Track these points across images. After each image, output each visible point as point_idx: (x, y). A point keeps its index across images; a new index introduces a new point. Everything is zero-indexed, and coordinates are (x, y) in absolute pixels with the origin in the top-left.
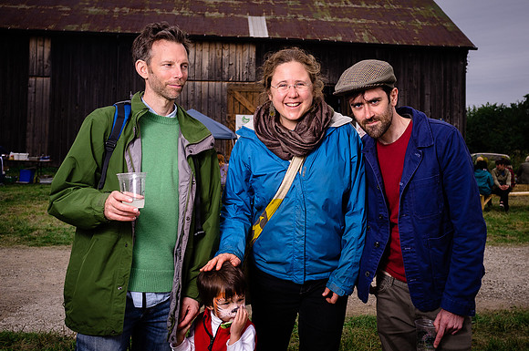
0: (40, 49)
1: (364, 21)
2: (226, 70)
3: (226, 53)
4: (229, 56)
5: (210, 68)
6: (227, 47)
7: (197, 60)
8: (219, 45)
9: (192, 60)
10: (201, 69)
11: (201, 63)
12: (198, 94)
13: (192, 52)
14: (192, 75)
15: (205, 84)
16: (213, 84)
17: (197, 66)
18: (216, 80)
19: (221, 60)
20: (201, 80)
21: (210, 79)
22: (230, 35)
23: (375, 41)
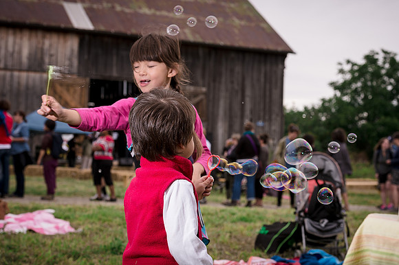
4: (51, 45)
5: (29, 58)
6: (48, 36)
7: (17, 48)
8: (40, 34)
9: (10, 49)
10: (20, 58)
11: (20, 52)
12: (15, 85)
13: (11, 39)
14: (10, 64)
15: (24, 75)
16: (32, 75)
17: (15, 55)
18: (35, 71)
19: (42, 50)
20: (20, 70)
21: (29, 70)
22: (53, 24)
23: (199, 39)
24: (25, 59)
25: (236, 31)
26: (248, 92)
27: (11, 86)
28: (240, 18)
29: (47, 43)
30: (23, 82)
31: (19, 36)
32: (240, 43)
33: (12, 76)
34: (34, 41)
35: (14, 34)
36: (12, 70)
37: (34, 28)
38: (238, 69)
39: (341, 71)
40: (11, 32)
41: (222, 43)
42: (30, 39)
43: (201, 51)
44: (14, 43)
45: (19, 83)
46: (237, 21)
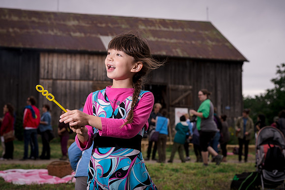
2: (91, 73)
4: (93, 63)
5: (81, 72)
6: (92, 57)
7: (73, 66)
8: (86, 57)
9: (69, 67)
10: (75, 72)
11: (75, 69)
12: (73, 89)
13: (69, 61)
14: (69, 76)
15: (78, 82)
16: (83, 82)
17: (72, 70)
18: (84, 80)
19: (88, 66)
20: (75, 80)
21: (81, 79)
22: (94, 50)
23: (186, 55)
24: (78, 73)
25: (210, 49)
26: (219, 88)
27: (70, 90)
28: (212, 40)
29: (91, 62)
30: (78, 87)
31: (73, 58)
32: (212, 56)
33: (70, 84)
34: (83, 61)
35: (71, 57)
36: (70, 80)
37: (83, 53)
38: (212, 73)
39: (279, 72)
40: (69, 56)
41: (201, 57)
42: (80, 60)
43: (188, 63)
44: (71, 63)
45: (75, 88)
46: (210, 43)
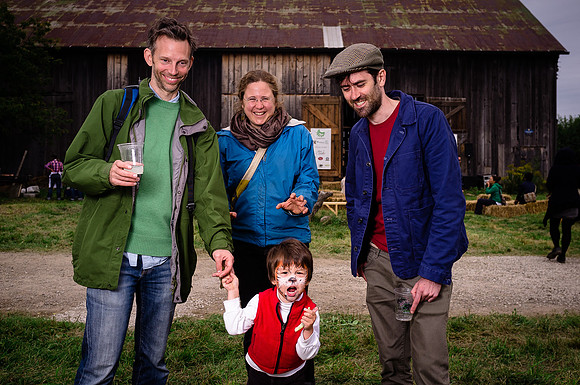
0: (117, 66)
1: (445, 27)
2: (300, 82)
3: (300, 65)
4: (303, 67)
6: (300, 59)
8: (292, 58)
13: (265, 64)
18: (290, 94)
19: (296, 72)
21: (284, 93)
22: (304, 46)
23: (456, 48)
25: (502, 37)
28: (509, 23)
38: (501, 75)
44: (269, 68)
46: (505, 28)
